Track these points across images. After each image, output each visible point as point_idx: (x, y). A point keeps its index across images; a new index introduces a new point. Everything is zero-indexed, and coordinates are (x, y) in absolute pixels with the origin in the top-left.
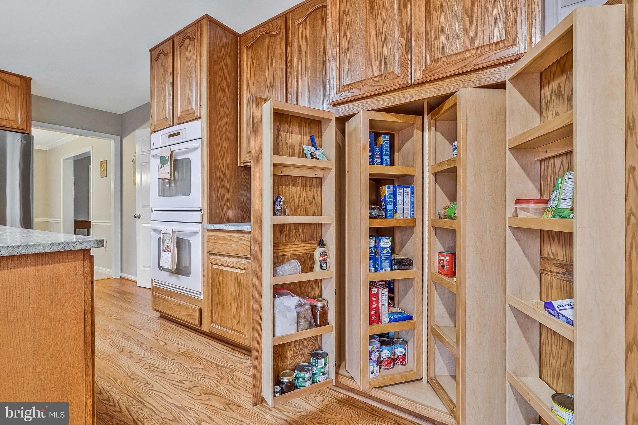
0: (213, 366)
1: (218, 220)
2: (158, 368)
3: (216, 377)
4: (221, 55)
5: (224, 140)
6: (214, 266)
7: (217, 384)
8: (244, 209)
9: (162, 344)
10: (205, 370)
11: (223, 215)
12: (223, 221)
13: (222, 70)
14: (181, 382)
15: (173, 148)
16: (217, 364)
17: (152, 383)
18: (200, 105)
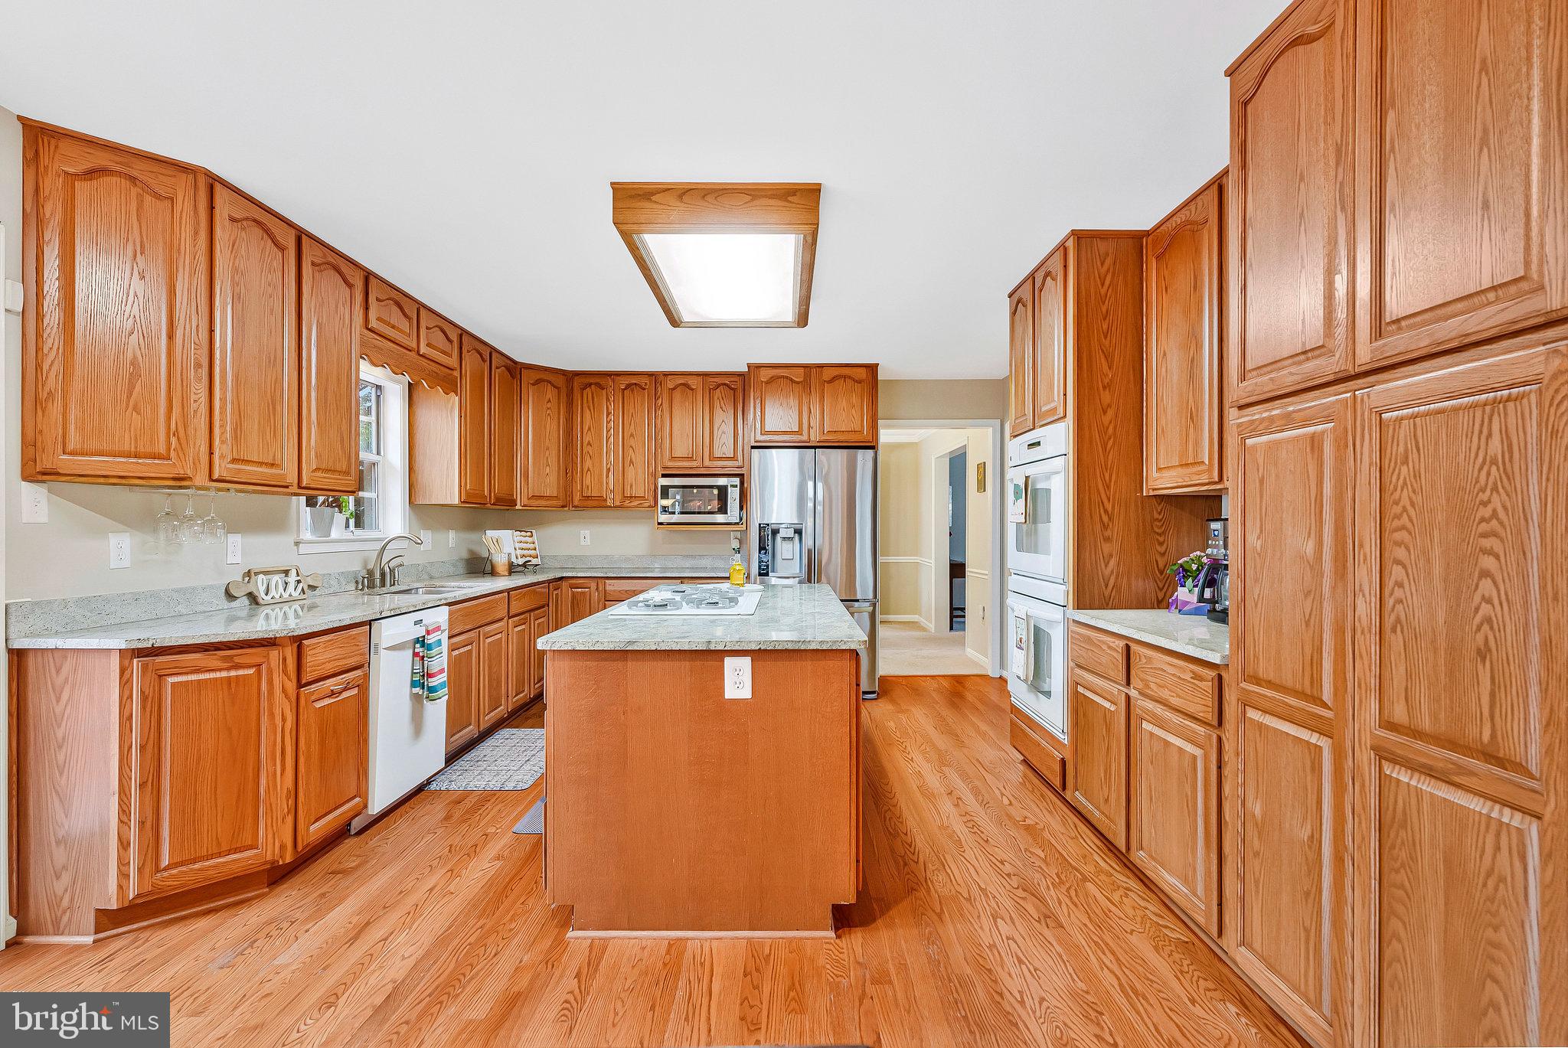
0: (1060, 861)
1: (1097, 602)
2: (982, 832)
3: (1055, 877)
4: (1103, 291)
5: (1110, 451)
6: (1080, 689)
7: (1048, 886)
8: (1158, 582)
9: (1006, 801)
10: (1045, 861)
11: (1107, 593)
12: (1108, 604)
13: (1105, 319)
14: (1002, 862)
15: (1030, 470)
16: (1067, 860)
17: (966, 847)
18: (1065, 395)
